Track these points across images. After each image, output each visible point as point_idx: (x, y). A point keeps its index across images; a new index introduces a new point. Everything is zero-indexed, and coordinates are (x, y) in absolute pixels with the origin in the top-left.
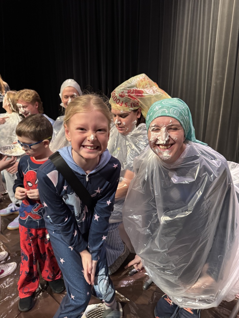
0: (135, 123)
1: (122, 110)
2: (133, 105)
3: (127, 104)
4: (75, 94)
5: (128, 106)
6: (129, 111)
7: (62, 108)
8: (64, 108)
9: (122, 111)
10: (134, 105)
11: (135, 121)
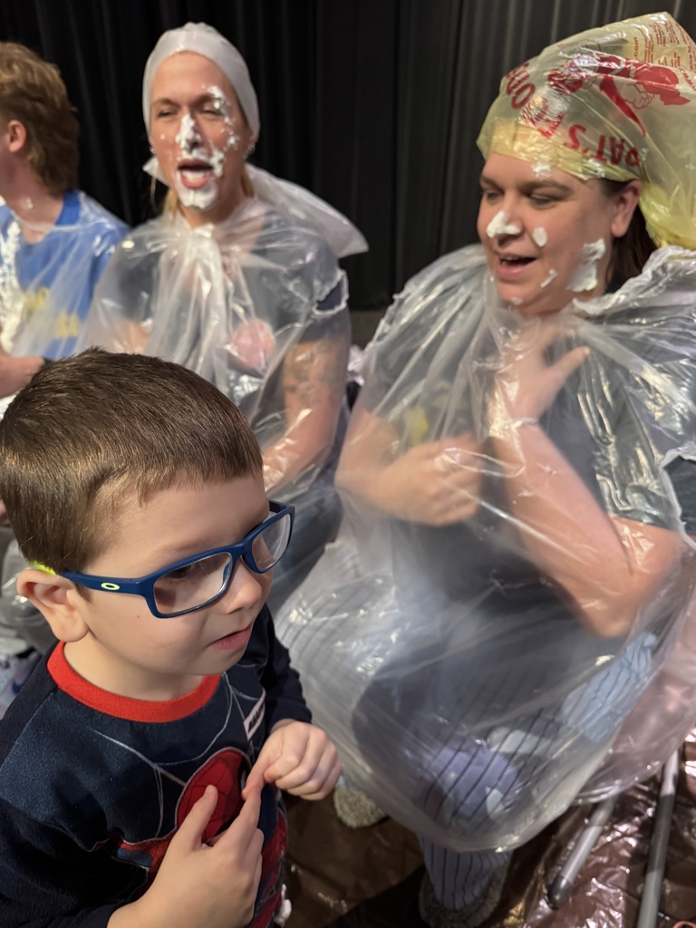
0: (595, 253)
1: (543, 162)
2: (607, 151)
3: (579, 133)
4: (216, 92)
5: (581, 149)
6: (581, 176)
7: (153, 187)
8: (159, 184)
9: (547, 167)
10: (613, 150)
11: (595, 240)
